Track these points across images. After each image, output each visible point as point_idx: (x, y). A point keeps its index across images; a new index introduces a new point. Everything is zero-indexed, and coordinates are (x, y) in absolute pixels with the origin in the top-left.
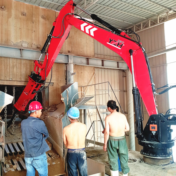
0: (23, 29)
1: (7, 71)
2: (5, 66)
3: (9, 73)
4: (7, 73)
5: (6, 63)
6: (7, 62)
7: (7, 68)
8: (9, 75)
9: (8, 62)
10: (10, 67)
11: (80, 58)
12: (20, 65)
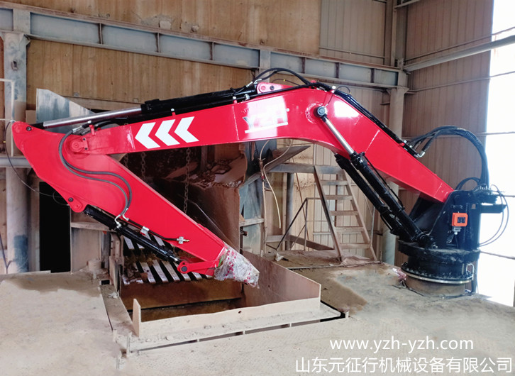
1: (129, 83)
2: (123, 70)
3: (133, 86)
4: (129, 86)
5: (126, 65)
6: (128, 63)
8: (133, 91)
9: (130, 63)
11: (287, 57)
12: (154, 69)
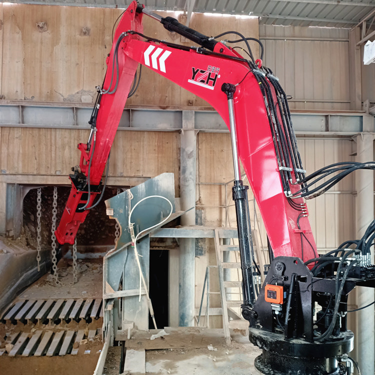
0: (83, 65)
1: (51, 157)
2: (46, 145)
3: (55, 160)
4: (51, 159)
5: (49, 140)
6: (51, 138)
7: (51, 151)
8: (56, 164)
9: (53, 138)
10: (56, 147)
12: (76, 142)
